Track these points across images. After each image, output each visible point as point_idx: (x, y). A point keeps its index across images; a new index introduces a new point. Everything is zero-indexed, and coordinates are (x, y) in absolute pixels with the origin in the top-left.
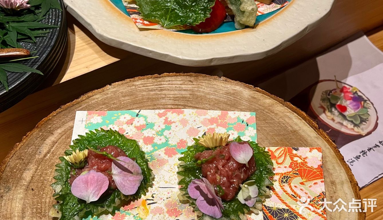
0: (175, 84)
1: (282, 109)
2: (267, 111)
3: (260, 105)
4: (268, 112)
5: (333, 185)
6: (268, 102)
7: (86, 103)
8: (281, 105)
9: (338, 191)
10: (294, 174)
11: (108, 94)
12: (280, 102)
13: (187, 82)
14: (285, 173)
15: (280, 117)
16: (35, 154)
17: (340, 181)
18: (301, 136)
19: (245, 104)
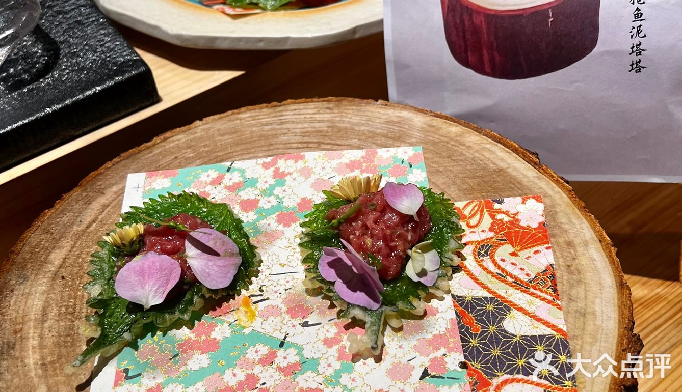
0: (303, 114)
1: (477, 139)
2: (452, 143)
3: (442, 136)
4: (455, 146)
5: (569, 247)
6: (454, 131)
7: (161, 146)
8: (476, 134)
9: (579, 256)
10: (499, 240)
11: (196, 133)
12: (475, 129)
13: (323, 110)
14: (483, 241)
15: (476, 152)
16: (73, 224)
17: (582, 240)
18: (511, 177)
19: (417, 135)
